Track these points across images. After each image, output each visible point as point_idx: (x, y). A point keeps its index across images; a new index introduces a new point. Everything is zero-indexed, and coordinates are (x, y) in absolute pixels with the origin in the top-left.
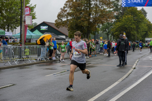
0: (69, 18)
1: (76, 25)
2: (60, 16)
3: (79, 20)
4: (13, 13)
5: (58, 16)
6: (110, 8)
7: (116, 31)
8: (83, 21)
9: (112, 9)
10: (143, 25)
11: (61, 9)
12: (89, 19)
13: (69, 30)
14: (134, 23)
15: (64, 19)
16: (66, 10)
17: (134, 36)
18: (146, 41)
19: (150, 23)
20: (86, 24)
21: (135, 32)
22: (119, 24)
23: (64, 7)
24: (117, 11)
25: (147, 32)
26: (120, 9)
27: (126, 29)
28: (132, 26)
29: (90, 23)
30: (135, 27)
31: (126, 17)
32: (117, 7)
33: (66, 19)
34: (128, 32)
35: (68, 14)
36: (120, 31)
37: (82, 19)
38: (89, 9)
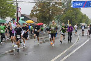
0: (38, 12)
1: (42, 16)
3: (44, 14)
5: (31, 11)
6: (60, 6)
7: (64, 19)
10: (79, 15)
11: (33, 7)
13: (38, 19)
15: (35, 13)
16: (36, 8)
17: (74, 22)
18: (81, 25)
19: (83, 14)
21: (75, 20)
22: (65, 15)
24: (64, 7)
25: (81, 19)
26: (65, 6)
27: (70, 18)
28: (73, 16)
29: (50, 15)
30: (74, 17)
31: (70, 11)
32: (64, 5)
33: (36, 13)
35: (38, 10)
36: (66, 19)
37: (45, 13)
38: (49, 7)
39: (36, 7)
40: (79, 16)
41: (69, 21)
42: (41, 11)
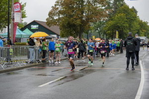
0: (61, 17)
1: (69, 23)
2: (51, 14)
3: (72, 19)
4: (2, 12)
5: (49, 15)
6: (102, 6)
7: (108, 30)
8: (76, 19)
9: (104, 8)
10: (135, 23)
11: (53, 7)
12: (82, 17)
13: (61, 29)
14: (126, 21)
15: (56, 18)
16: (58, 8)
17: (126, 34)
19: (142, 21)
20: (78, 22)
22: (111, 23)
23: (55, 5)
25: (138, 30)
26: (111, 8)
27: (119, 27)
28: (124, 25)
29: (83, 22)
30: (128, 25)
31: (119, 15)
32: (109, 5)
33: (57, 18)
34: (120, 31)
35: (60, 12)
36: (113, 30)
37: (75, 17)
38: (82, 7)
39: (57, 6)
40: (136, 25)
41: (117, 32)
42: (67, 15)
